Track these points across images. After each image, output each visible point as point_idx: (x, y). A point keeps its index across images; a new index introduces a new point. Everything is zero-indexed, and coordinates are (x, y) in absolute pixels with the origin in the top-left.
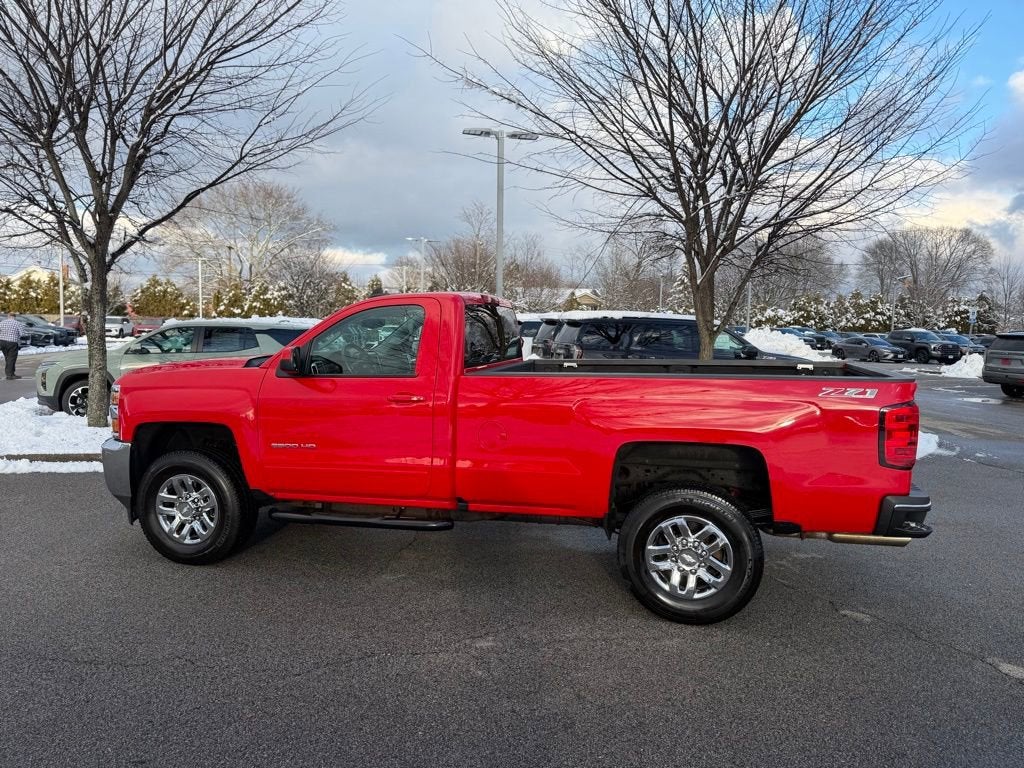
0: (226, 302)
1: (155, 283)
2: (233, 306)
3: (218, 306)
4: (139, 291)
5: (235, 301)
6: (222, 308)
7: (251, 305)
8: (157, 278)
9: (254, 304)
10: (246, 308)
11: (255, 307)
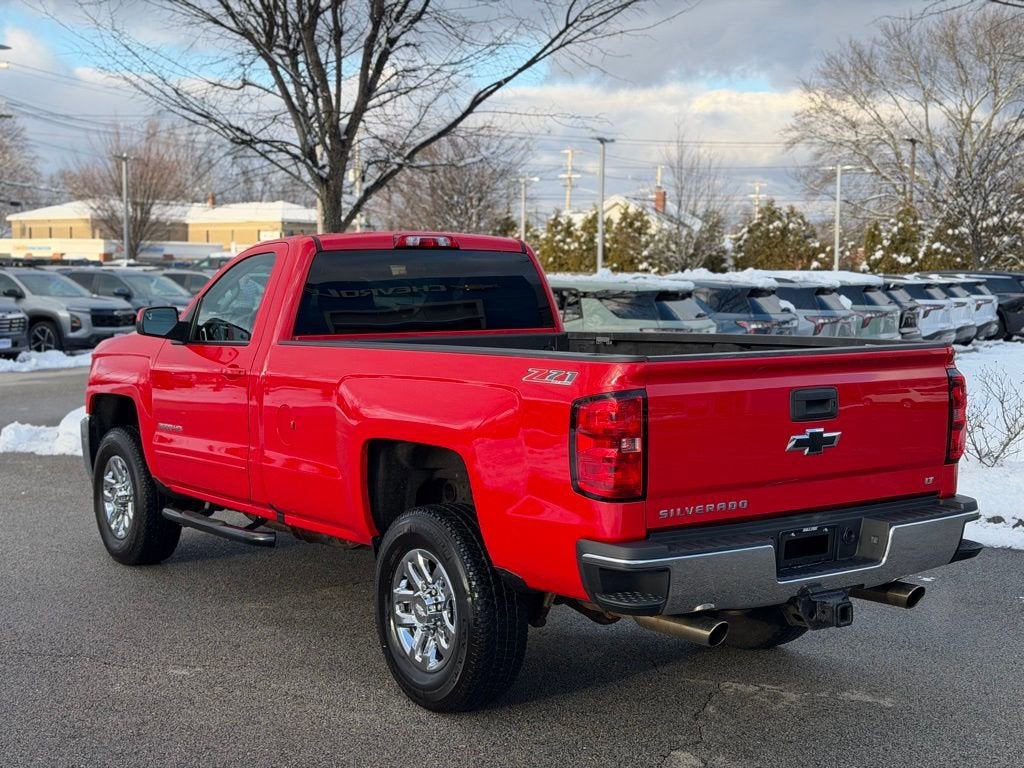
0: (886, 243)
1: (771, 213)
2: (898, 251)
3: (872, 250)
4: (745, 230)
5: (903, 241)
6: (879, 254)
7: (929, 248)
8: (776, 205)
9: (936, 246)
10: (921, 255)
11: (937, 251)
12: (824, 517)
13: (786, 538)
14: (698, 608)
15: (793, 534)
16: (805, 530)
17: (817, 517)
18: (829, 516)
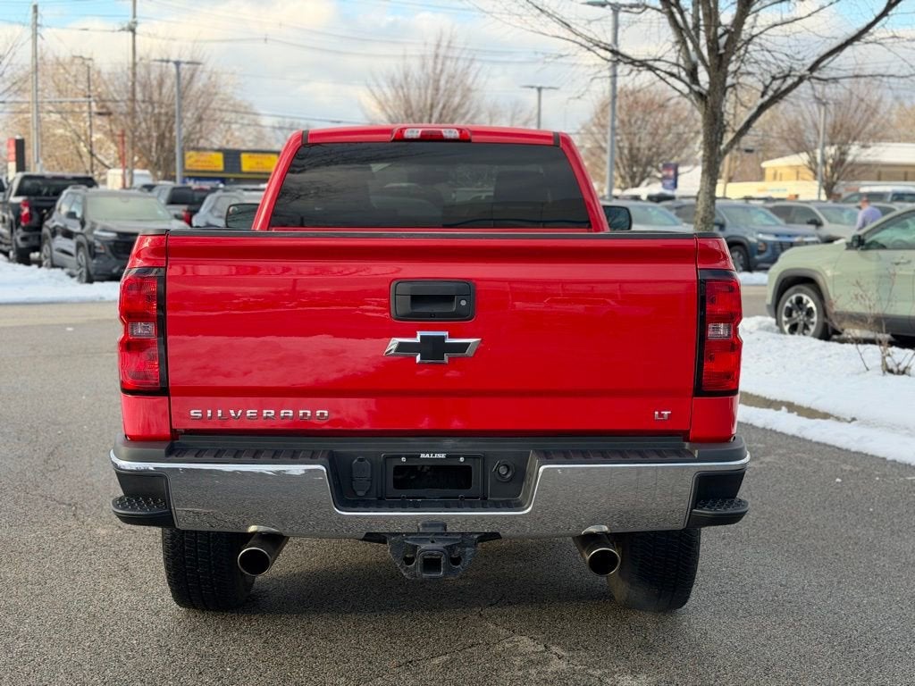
12: (462, 444)
13: (396, 463)
14: (252, 529)
15: (403, 459)
16: (423, 456)
17: (449, 443)
18: (470, 443)
